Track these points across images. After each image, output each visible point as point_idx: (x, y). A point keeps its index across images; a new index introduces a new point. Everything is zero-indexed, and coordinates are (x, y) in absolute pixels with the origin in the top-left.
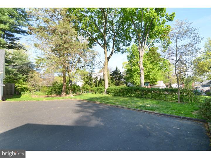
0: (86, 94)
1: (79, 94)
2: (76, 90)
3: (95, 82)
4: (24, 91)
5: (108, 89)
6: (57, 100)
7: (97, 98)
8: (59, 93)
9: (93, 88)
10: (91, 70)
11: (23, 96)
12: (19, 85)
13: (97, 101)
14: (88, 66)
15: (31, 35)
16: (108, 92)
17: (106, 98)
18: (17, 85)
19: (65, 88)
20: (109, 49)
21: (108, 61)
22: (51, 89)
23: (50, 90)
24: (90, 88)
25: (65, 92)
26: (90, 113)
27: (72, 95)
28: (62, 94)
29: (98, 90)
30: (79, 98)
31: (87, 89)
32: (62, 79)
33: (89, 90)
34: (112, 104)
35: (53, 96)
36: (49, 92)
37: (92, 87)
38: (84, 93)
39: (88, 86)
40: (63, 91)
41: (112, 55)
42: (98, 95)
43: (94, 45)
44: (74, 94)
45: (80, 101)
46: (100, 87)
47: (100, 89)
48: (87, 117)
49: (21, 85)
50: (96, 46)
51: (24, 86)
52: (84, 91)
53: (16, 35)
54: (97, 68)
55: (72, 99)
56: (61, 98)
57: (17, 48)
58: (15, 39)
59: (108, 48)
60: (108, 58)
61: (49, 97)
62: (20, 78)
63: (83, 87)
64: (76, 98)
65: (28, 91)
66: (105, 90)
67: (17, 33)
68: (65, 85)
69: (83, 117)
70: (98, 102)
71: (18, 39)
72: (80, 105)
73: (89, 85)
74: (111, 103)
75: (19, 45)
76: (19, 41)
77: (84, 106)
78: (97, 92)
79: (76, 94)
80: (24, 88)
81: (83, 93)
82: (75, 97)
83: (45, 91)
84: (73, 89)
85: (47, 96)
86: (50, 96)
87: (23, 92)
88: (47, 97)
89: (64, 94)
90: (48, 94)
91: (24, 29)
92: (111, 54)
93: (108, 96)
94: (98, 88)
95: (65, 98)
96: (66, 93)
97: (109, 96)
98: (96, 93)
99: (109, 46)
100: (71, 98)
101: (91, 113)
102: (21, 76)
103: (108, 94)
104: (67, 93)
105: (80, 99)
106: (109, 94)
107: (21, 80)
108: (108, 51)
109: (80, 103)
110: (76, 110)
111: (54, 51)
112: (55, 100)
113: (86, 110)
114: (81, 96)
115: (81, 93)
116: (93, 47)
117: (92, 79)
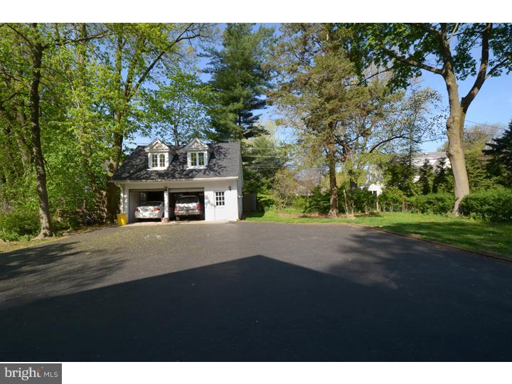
0: (392, 213)
1: (372, 214)
2: (363, 202)
3: (423, 180)
4: (269, 206)
5: (466, 200)
6: (317, 223)
7: (419, 226)
8: (324, 211)
9: (413, 199)
10: (408, 147)
11: (267, 214)
12: (262, 196)
13: (415, 233)
14: (401, 137)
15: (272, 106)
16: (466, 209)
17: (454, 227)
18: (259, 195)
19: (335, 200)
20: (470, 70)
21: (465, 111)
22: (310, 202)
23: (308, 205)
24: (405, 197)
25: (336, 208)
26: (375, 256)
27: (351, 216)
28: (330, 211)
29: (430, 203)
30: (368, 222)
31: (395, 201)
32: (329, 179)
33: (401, 203)
34: (466, 246)
35: (313, 215)
36: (306, 208)
37: (412, 195)
38: (387, 210)
39: (397, 193)
40: (332, 206)
41: (479, 89)
42: (431, 218)
43: (415, 74)
44: (359, 213)
45: (368, 228)
46: (440, 195)
47: (438, 200)
48: (362, 263)
49: (264, 196)
50: (420, 75)
51: (268, 197)
52: (384, 207)
53: (255, 112)
54: (428, 139)
55: (349, 225)
56: (327, 220)
57: (257, 133)
58: (254, 119)
59: (467, 67)
60: (463, 99)
61: (306, 217)
62: (263, 184)
63: (384, 196)
64: (359, 223)
65: (274, 206)
66: (457, 204)
67: (256, 108)
68: (335, 192)
69: (353, 262)
70: (418, 236)
71: (257, 118)
72: (360, 239)
73: (400, 188)
74: (462, 243)
75: (260, 128)
76: (259, 120)
77: (371, 242)
78: (427, 208)
79: (364, 212)
80: (269, 200)
81: (382, 210)
82: (357, 219)
83: (301, 206)
84: (355, 201)
85: (302, 215)
86: (309, 215)
87: (266, 208)
88: (303, 217)
89: (333, 212)
90: (304, 212)
91: (263, 97)
92: (479, 84)
93: (467, 221)
94: (431, 196)
95: (335, 221)
96: (337, 211)
97: (470, 220)
98: (423, 212)
99: (470, 58)
100: (348, 222)
101: (380, 257)
102: (264, 180)
103: (467, 214)
104: (342, 211)
105: (368, 226)
106: (474, 214)
107: (264, 188)
108: (469, 75)
109: (363, 234)
110: (345, 246)
111: (309, 123)
112: (314, 223)
113: (368, 249)
114: (374, 218)
115: (378, 210)
116: (409, 81)
117: (411, 174)
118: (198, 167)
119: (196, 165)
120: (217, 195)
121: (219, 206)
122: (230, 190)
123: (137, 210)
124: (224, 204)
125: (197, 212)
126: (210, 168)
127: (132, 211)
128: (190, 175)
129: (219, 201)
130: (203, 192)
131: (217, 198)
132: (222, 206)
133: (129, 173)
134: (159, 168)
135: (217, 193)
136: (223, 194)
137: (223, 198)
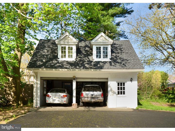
118: (102, 59)
119: (100, 58)
120: (118, 85)
121: (120, 95)
122: (131, 81)
123: (48, 96)
124: (124, 94)
125: (101, 99)
126: (114, 60)
127: (44, 97)
128: (98, 66)
129: (120, 91)
130: (107, 82)
131: (118, 88)
132: (123, 95)
133: (42, 61)
134: (67, 59)
135: (118, 84)
136: (124, 85)
137: (124, 88)
